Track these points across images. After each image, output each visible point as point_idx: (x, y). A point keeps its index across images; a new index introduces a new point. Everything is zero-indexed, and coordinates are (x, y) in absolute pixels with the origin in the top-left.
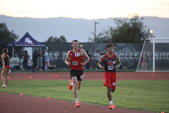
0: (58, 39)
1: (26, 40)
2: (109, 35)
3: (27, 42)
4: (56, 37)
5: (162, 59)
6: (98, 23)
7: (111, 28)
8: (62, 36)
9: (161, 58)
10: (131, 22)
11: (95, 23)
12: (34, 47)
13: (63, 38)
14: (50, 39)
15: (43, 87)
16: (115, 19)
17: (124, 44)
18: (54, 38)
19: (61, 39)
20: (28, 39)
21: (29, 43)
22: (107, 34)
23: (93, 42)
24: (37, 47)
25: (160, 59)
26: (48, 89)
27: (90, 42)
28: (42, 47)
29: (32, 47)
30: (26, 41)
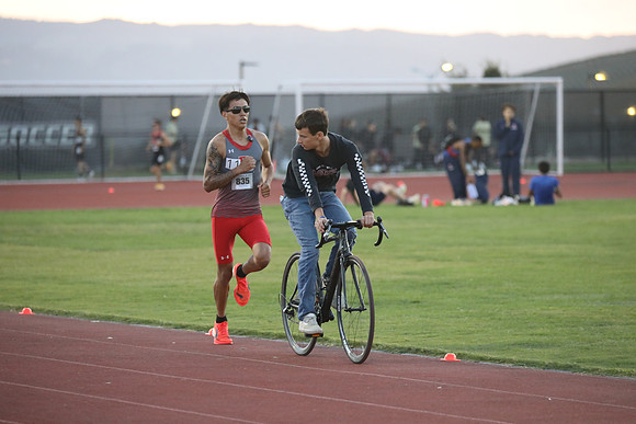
5: (18, 146)
25: (12, 146)
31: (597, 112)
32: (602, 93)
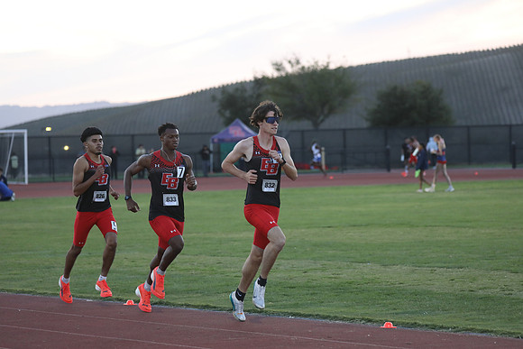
31: (47, 148)
32: (49, 138)
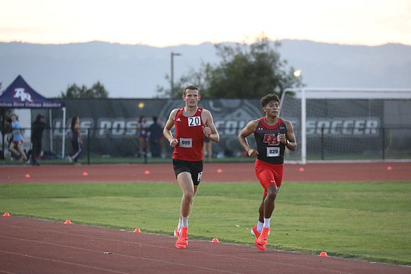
0: (89, 91)
1: (16, 92)
2: (202, 81)
3: (20, 97)
4: (84, 87)
5: (323, 135)
6: (178, 55)
7: (208, 65)
8: (99, 83)
9: (319, 132)
10: (252, 53)
11: (173, 55)
12: (36, 108)
13: (99, 87)
14: (71, 90)
15: (56, 197)
16: (217, 46)
17: (237, 102)
18: (79, 89)
19: (95, 91)
20: (22, 90)
21: (23, 99)
22: (199, 78)
23: (168, 96)
24: (42, 108)
25: (318, 135)
26: (66, 203)
27: (160, 97)
28: (52, 108)
29: (32, 108)
30: (17, 95)
